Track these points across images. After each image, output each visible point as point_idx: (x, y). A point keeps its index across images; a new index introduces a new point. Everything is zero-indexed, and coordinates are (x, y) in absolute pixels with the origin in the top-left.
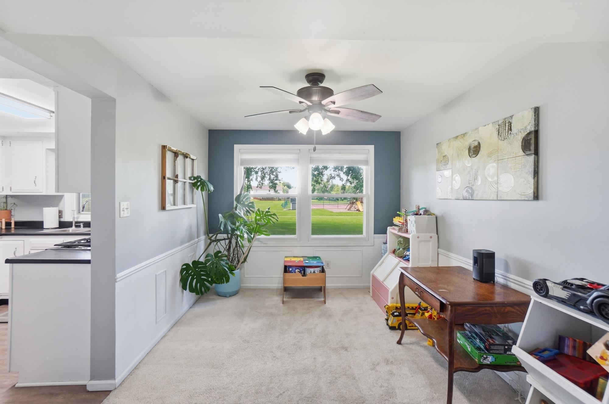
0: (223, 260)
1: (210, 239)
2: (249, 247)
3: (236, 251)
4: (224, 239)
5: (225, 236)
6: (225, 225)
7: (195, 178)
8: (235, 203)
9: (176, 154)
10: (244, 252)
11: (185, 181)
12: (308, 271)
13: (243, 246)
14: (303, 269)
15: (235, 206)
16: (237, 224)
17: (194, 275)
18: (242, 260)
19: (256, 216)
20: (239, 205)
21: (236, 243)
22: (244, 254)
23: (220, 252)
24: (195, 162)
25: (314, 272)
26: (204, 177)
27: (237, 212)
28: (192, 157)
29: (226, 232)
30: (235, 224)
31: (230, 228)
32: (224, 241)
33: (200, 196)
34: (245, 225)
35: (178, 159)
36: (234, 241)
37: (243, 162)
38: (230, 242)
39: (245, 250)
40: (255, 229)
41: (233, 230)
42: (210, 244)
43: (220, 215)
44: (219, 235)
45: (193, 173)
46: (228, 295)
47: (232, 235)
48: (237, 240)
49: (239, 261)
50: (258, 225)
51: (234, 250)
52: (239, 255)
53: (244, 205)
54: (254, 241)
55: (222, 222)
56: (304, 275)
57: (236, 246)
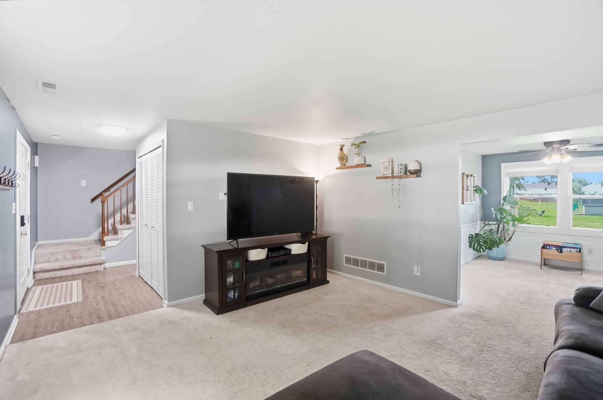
0: (495, 234)
1: (484, 223)
2: (512, 231)
3: (503, 233)
4: (495, 224)
5: (495, 223)
6: (496, 215)
7: (476, 187)
8: (502, 202)
9: (467, 176)
10: (509, 234)
11: (471, 189)
12: (564, 250)
13: (508, 230)
14: (560, 249)
15: (502, 203)
16: (504, 215)
17: (476, 241)
18: (507, 239)
19: (519, 211)
20: (505, 203)
21: (503, 227)
22: (509, 235)
23: (493, 229)
24: (476, 178)
25: (570, 251)
26: (480, 185)
27: (504, 207)
28: (474, 175)
29: (496, 220)
30: (502, 215)
31: (499, 217)
32: (494, 225)
33: (478, 196)
34: (510, 216)
35: (469, 178)
36: (501, 226)
37: (507, 174)
38: (499, 227)
39: (510, 233)
40: (518, 219)
41: (501, 218)
42: (484, 226)
43: (492, 209)
44: (490, 222)
45: (474, 184)
46: (497, 259)
47: (500, 222)
48: (504, 225)
49: (505, 239)
50: (521, 217)
51: (501, 232)
52: (505, 235)
53: (509, 203)
54: (517, 228)
55: (493, 213)
56: (561, 252)
57: (503, 229)
